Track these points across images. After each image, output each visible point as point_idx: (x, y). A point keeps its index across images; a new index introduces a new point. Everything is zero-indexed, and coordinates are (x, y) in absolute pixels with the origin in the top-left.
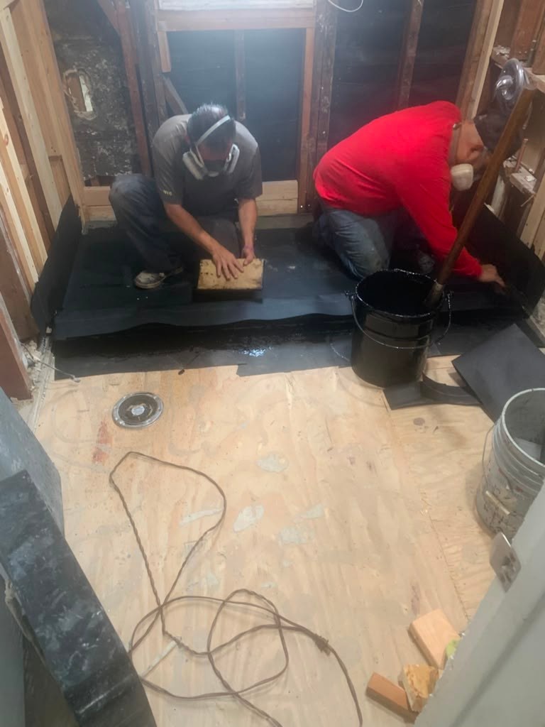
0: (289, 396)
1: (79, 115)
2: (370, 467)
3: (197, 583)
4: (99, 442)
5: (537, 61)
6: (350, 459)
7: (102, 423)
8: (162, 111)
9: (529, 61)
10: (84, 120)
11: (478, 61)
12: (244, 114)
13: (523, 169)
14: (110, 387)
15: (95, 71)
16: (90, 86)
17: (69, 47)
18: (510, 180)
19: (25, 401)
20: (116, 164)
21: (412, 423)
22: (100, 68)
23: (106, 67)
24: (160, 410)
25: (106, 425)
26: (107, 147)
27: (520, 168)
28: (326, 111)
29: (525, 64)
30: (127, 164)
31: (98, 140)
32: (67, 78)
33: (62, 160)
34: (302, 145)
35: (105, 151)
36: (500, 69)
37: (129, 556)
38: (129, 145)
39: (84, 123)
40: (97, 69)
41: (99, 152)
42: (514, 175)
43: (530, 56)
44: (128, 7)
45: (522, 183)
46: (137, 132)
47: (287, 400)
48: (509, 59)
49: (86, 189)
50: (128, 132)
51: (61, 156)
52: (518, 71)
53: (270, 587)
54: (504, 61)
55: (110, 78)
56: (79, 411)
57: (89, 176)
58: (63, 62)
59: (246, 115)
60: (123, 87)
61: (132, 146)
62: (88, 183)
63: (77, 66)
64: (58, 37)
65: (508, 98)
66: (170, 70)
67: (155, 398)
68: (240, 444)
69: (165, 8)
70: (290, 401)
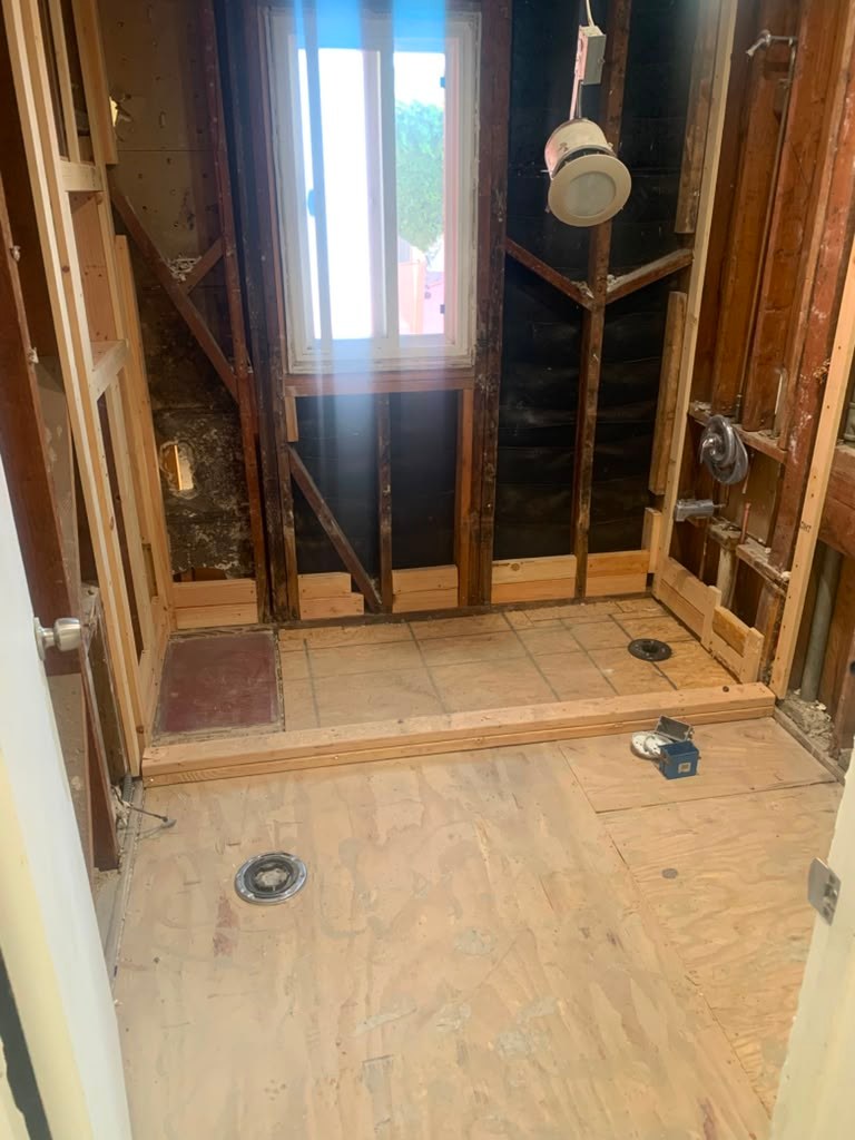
0: (482, 848)
1: (175, 494)
2: (613, 940)
3: (389, 1120)
4: (220, 925)
5: (746, 417)
6: (583, 930)
7: (221, 898)
8: (285, 486)
9: (737, 417)
10: (180, 499)
11: (673, 419)
12: (389, 487)
13: (749, 540)
14: (227, 848)
15: (202, 442)
16: (192, 459)
17: (172, 416)
18: (737, 553)
19: (108, 872)
20: (218, 551)
21: (661, 877)
22: (208, 438)
23: (215, 437)
24: (302, 876)
25: (227, 901)
26: (208, 532)
27: (746, 538)
28: (490, 480)
29: (733, 420)
30: (232, 552)
31: (196, 523)
32: (164, 450)
33: (149, 549)
34: (462, 521)
35: (205, 537)
36: (704, 428)
37: (284, 1086)
38: (238, 529)
39: (181, 503)
40: (205, 440)
41: (197, 539)
42: (740, 546)
43: (737, 412)
44: (251, 371)
45: (753, 556)
46: (251, 512)
47: (481, 854)
48: (711, 415)
49: (176, 585)
50: (236, 513)
51: (149, 545)
52: (725, 429)
53: (496, 1119)
54: (707, 418)
55: (219, 449)
56: (187, 884)
57: (180, 569)
58: (162, 434)
59: (391, 489)
60: (235, 460)
61: (241, 530)
62: (177, 578)
63: (179, 437)
64: (159, 406)
65: (718, 459)
66: (297, 439)
67: (293, 859)
68: (424, 919)
69: (296, 372)
70: (486, 855)
